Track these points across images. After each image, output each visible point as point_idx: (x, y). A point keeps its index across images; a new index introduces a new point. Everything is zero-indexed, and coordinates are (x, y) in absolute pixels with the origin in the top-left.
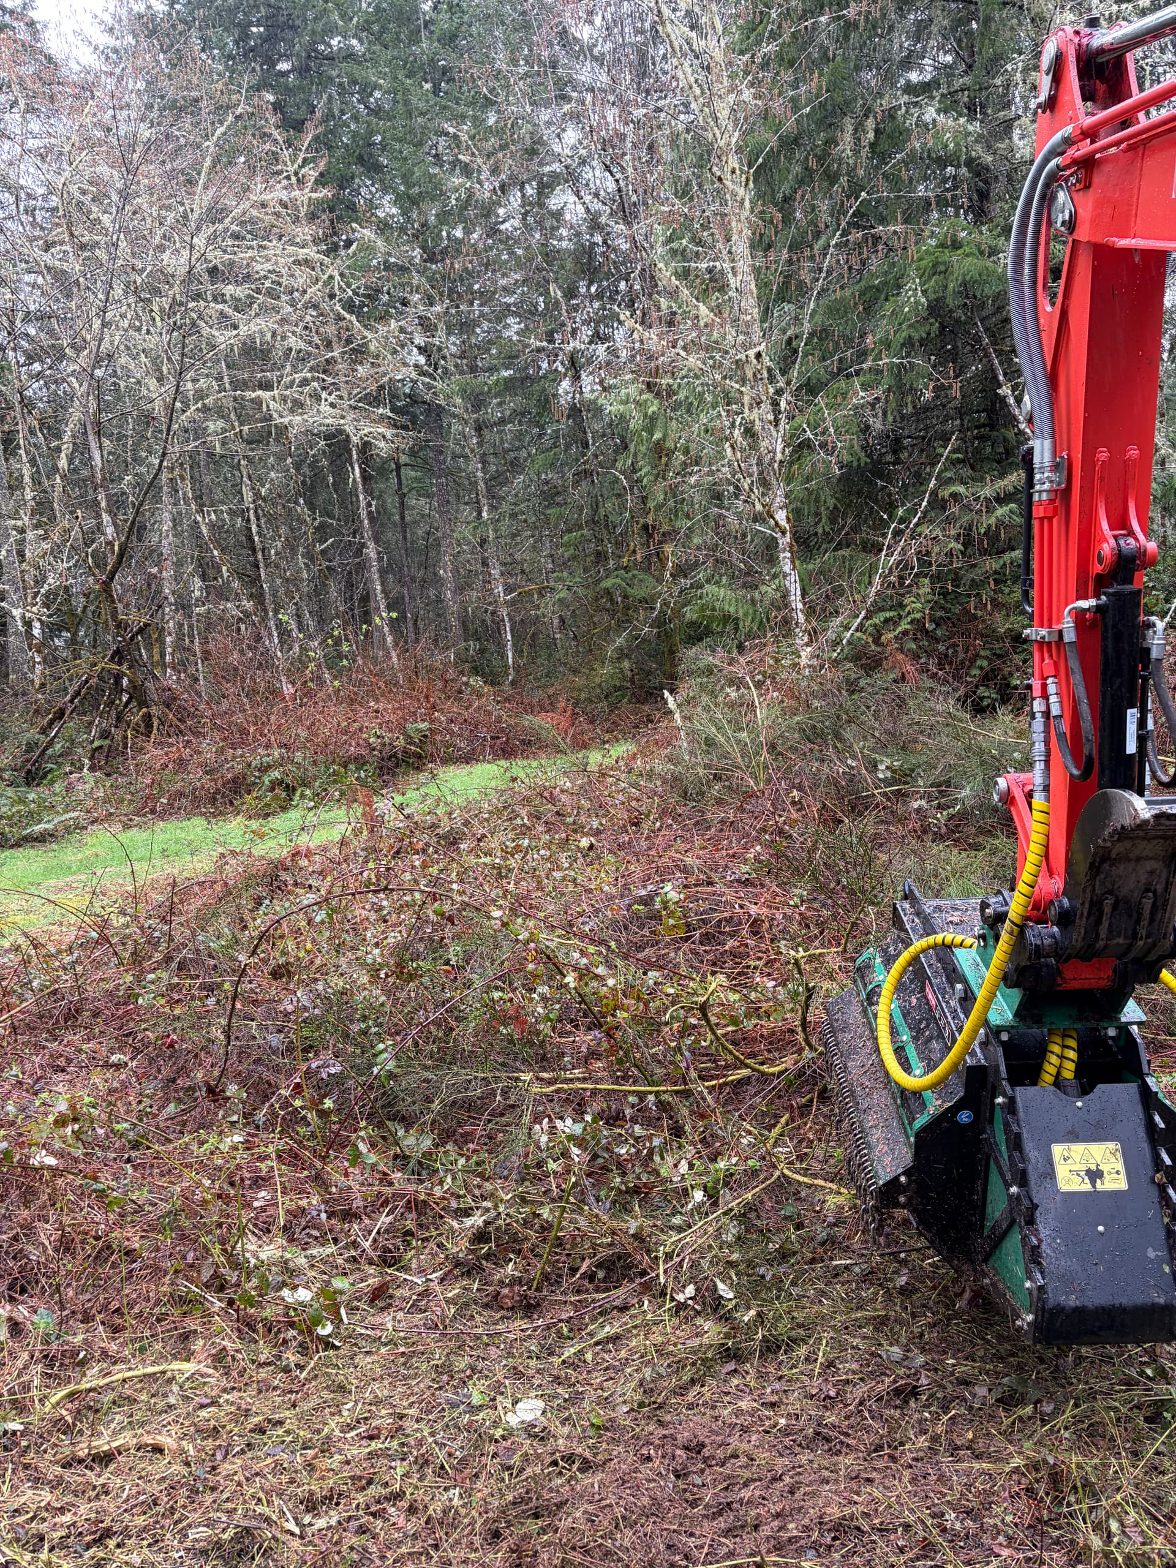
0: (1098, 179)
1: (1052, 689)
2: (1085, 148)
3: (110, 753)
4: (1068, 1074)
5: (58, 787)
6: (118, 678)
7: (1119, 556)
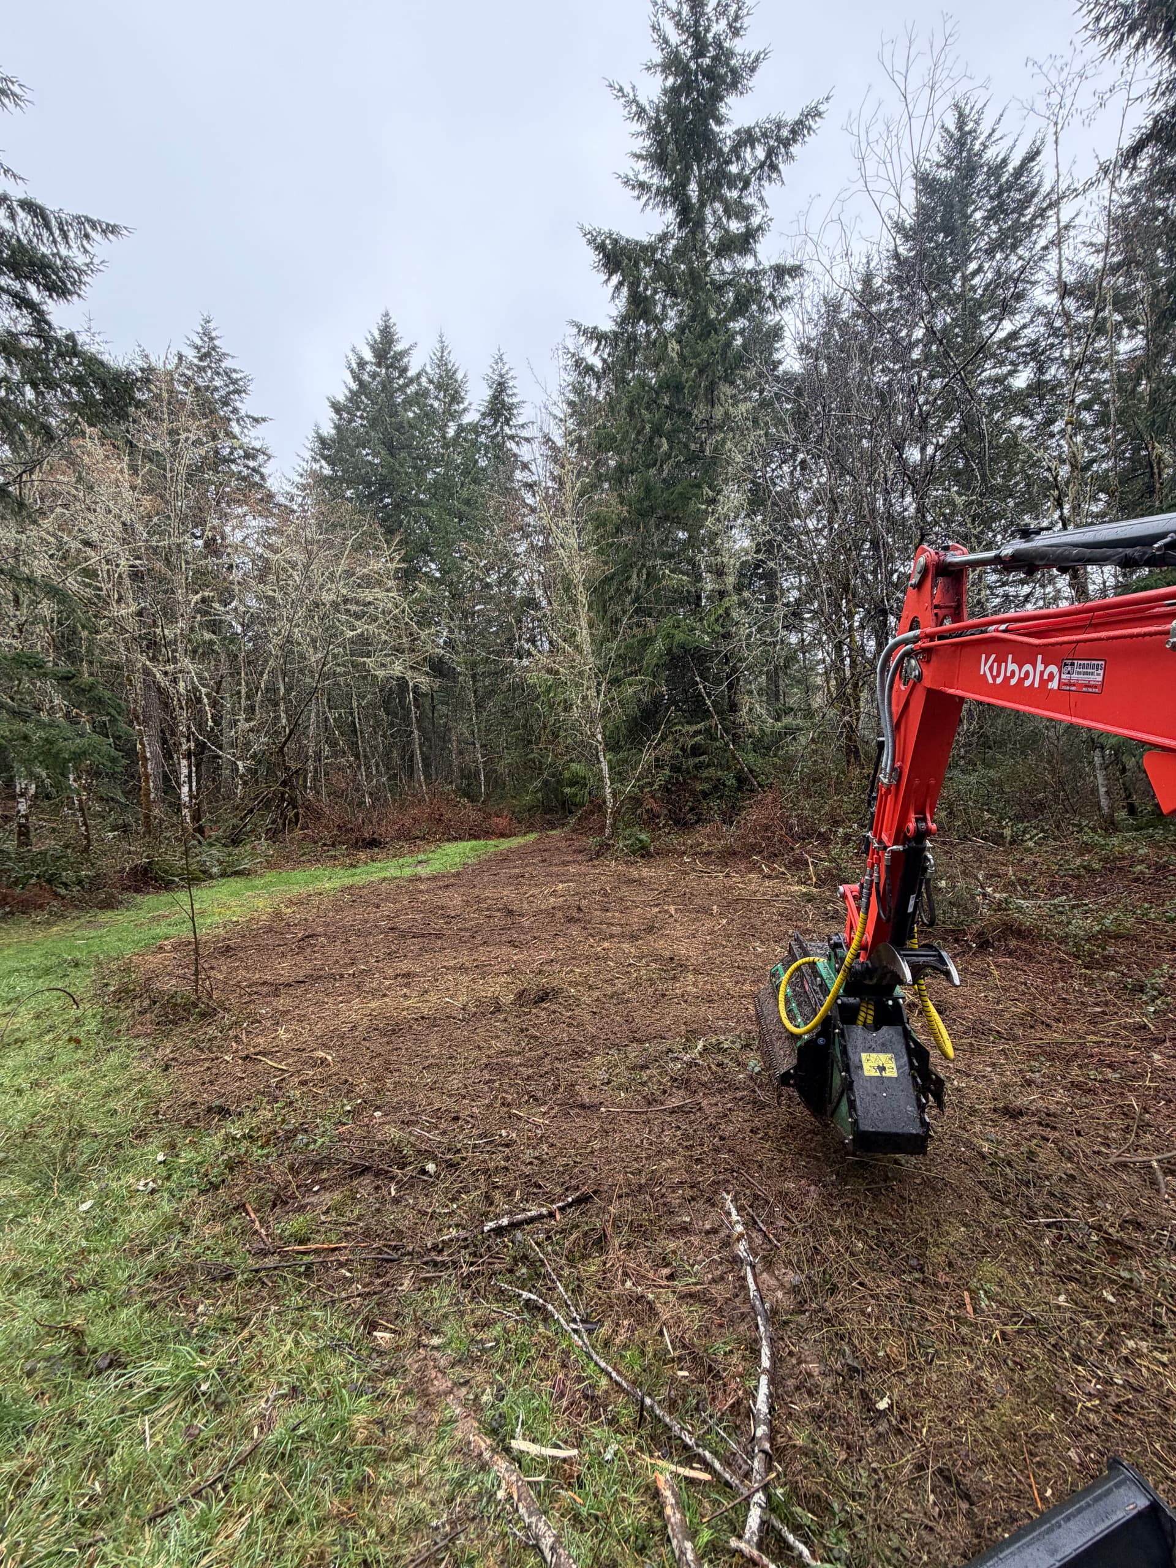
0: (934, 658)
1: (876, 868)
3: (276, 832)
4: (869, 1021)
5: (248, 847)
6: (283, 794)
7: (917, 830)
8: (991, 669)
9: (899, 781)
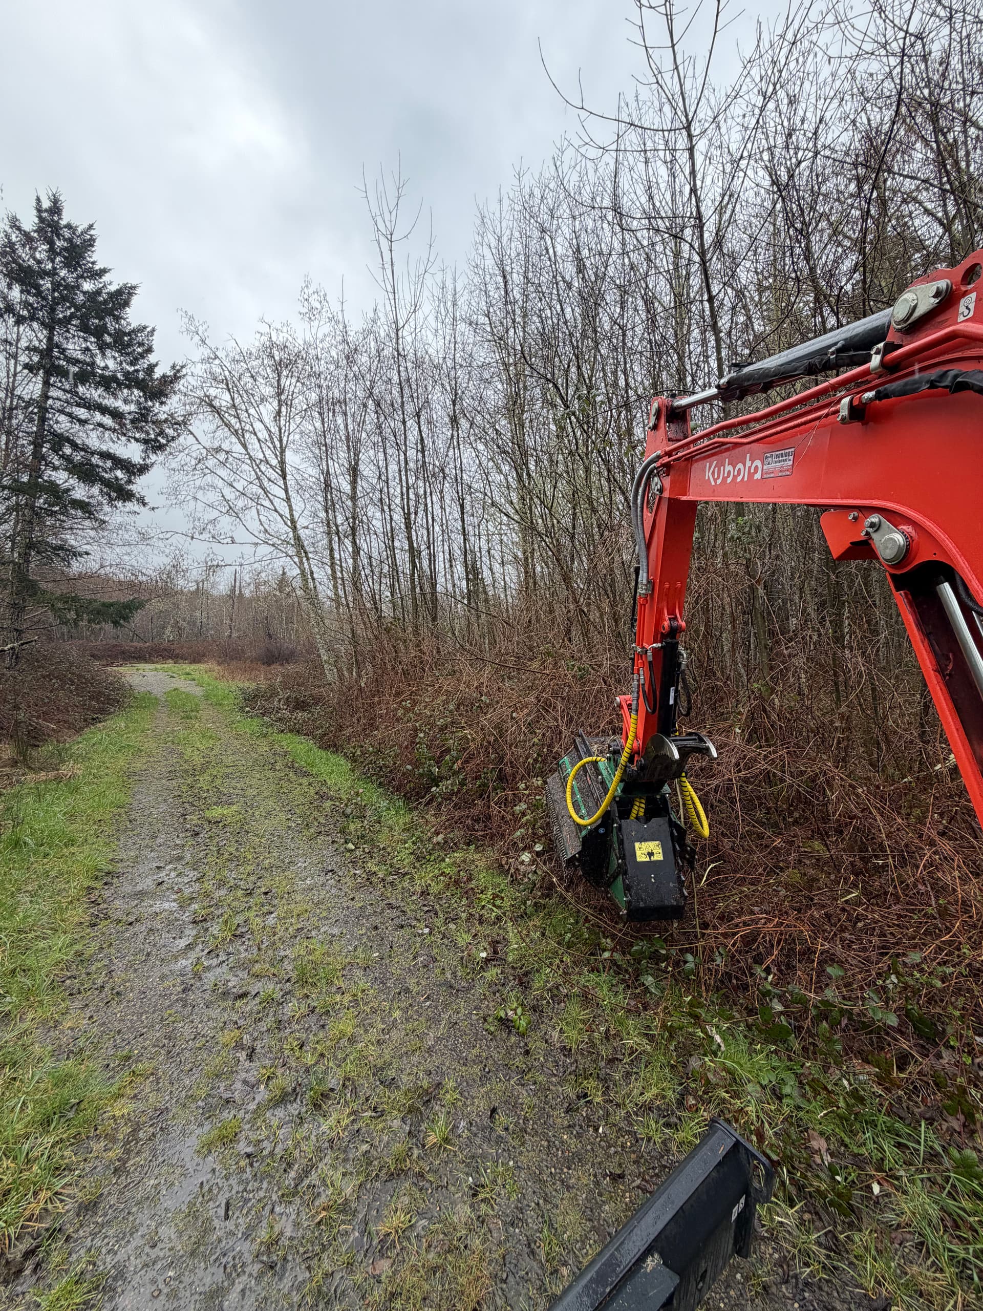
0: (672, 472)
1: (641, 672)
2: (666, 460)
4: (641, 814)
7: (671, 627)
8: (713, 473)
9: (653, 590)
